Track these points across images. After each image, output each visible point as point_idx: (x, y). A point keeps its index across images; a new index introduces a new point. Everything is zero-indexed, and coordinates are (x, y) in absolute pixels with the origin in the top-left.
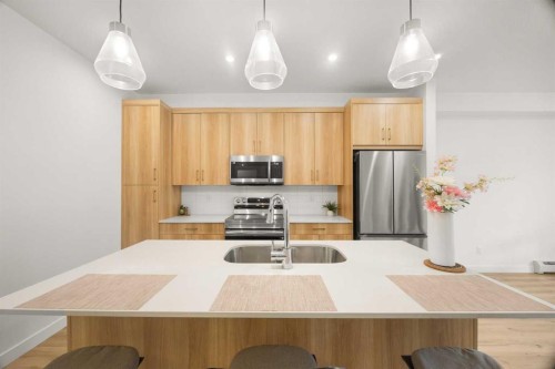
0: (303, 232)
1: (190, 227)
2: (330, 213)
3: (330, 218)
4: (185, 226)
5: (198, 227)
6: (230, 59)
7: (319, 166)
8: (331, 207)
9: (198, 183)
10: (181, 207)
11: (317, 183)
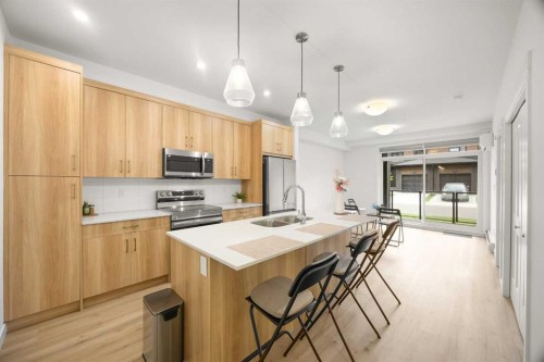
0: (234, 216)
1: (129, 224)
2: (240, 200)
3: (240, 204)
4: (122, 225)
5: (139, 223)
6: (201, 66)
7: (237, 165)
8: (239, 196)
9: (122, 175)
10: (85, 206)
11: (236, 178)
